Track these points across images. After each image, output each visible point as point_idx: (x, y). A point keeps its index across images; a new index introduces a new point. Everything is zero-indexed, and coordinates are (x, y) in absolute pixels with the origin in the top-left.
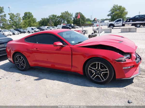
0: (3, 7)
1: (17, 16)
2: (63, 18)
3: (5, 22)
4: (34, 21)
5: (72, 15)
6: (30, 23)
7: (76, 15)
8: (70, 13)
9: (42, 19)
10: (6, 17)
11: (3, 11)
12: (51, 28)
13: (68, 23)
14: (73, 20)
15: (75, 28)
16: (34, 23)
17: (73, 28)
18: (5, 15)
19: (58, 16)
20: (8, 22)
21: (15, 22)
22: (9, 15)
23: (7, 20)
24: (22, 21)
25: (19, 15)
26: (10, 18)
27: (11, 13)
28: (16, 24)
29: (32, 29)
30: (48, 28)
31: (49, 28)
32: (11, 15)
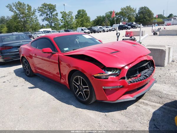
0: (55, 5)
1: (69, 15)
2: (122, 15)
3: (57, 22)
4: (88, 19)
5: (135, 10)
6: (83, 23)
7: (139, 10)
8: (132, 8)
9: (97, 18)
10: (57, 16)
11: (55, 9)
12: (104, 28)
13: (129, 21)
14: (135, 18)
15: (136, 28)
16: (87, 22)
17: (134, 28)
18: (57, 14)
19: (117, 13)
20: (60, 22)
21: (67, 21)
22: (61, 14)
23: (59, 19)
24: (74, 20)
25: (71, 14)
26: (62, 18)
27: (63, 12)
28: (68, 24)
29: (82, 30)
30: (100, 28)
31: (102, 28)
32: (63, 13)
